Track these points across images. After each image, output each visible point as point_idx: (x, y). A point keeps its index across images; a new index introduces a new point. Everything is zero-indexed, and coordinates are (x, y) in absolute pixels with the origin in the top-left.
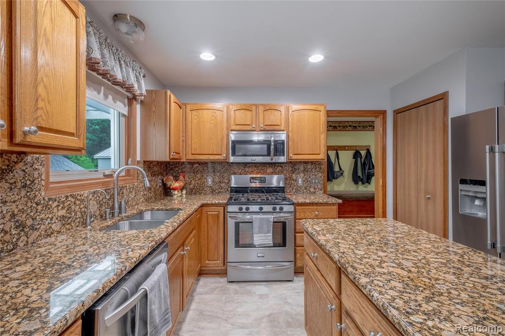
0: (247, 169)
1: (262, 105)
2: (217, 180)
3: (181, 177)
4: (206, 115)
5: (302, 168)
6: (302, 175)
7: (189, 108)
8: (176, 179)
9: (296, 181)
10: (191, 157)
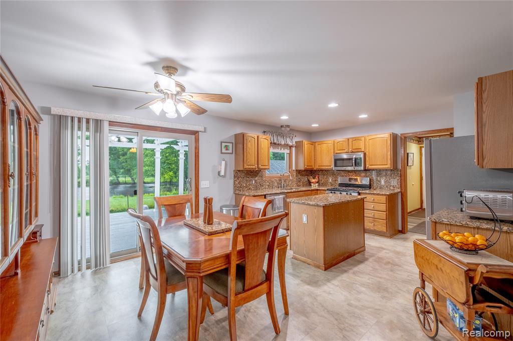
0: (349, 174)
1: (351, 138)
2: (334, 179)
3: (317, 177)
4: (324, 146)
5: (384, 174)
6: (384, 178)
7: (317, 144)
8: (314, 178)
9: (380, 181)
10: (318, 167)
